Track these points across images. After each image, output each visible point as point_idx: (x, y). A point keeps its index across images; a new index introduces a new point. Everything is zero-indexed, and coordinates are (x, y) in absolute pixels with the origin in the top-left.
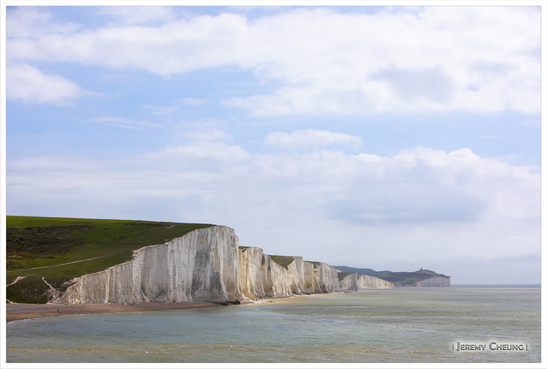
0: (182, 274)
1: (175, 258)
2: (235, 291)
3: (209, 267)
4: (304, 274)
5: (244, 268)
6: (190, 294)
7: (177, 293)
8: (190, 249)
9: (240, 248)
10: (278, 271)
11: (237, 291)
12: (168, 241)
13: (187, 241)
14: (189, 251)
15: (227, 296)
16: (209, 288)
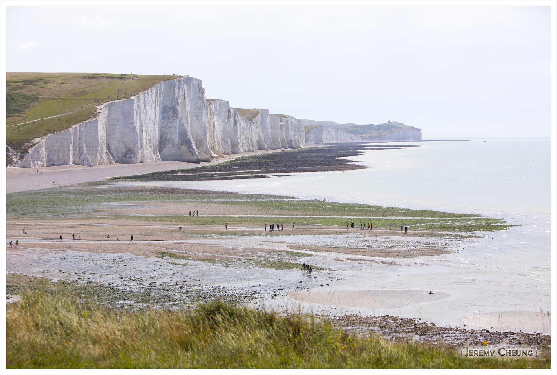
0: (150, 130)
1: (142, 113)
3: (177, 122)
4: (270, 128)
6: (158, 152)
7: (145, 151)
9: (207, 100)
10: (244, 126)
11: (207, 147)
12: (133, 96)
13: (153, 94)
15: (198, 154)
16: (178, 146)
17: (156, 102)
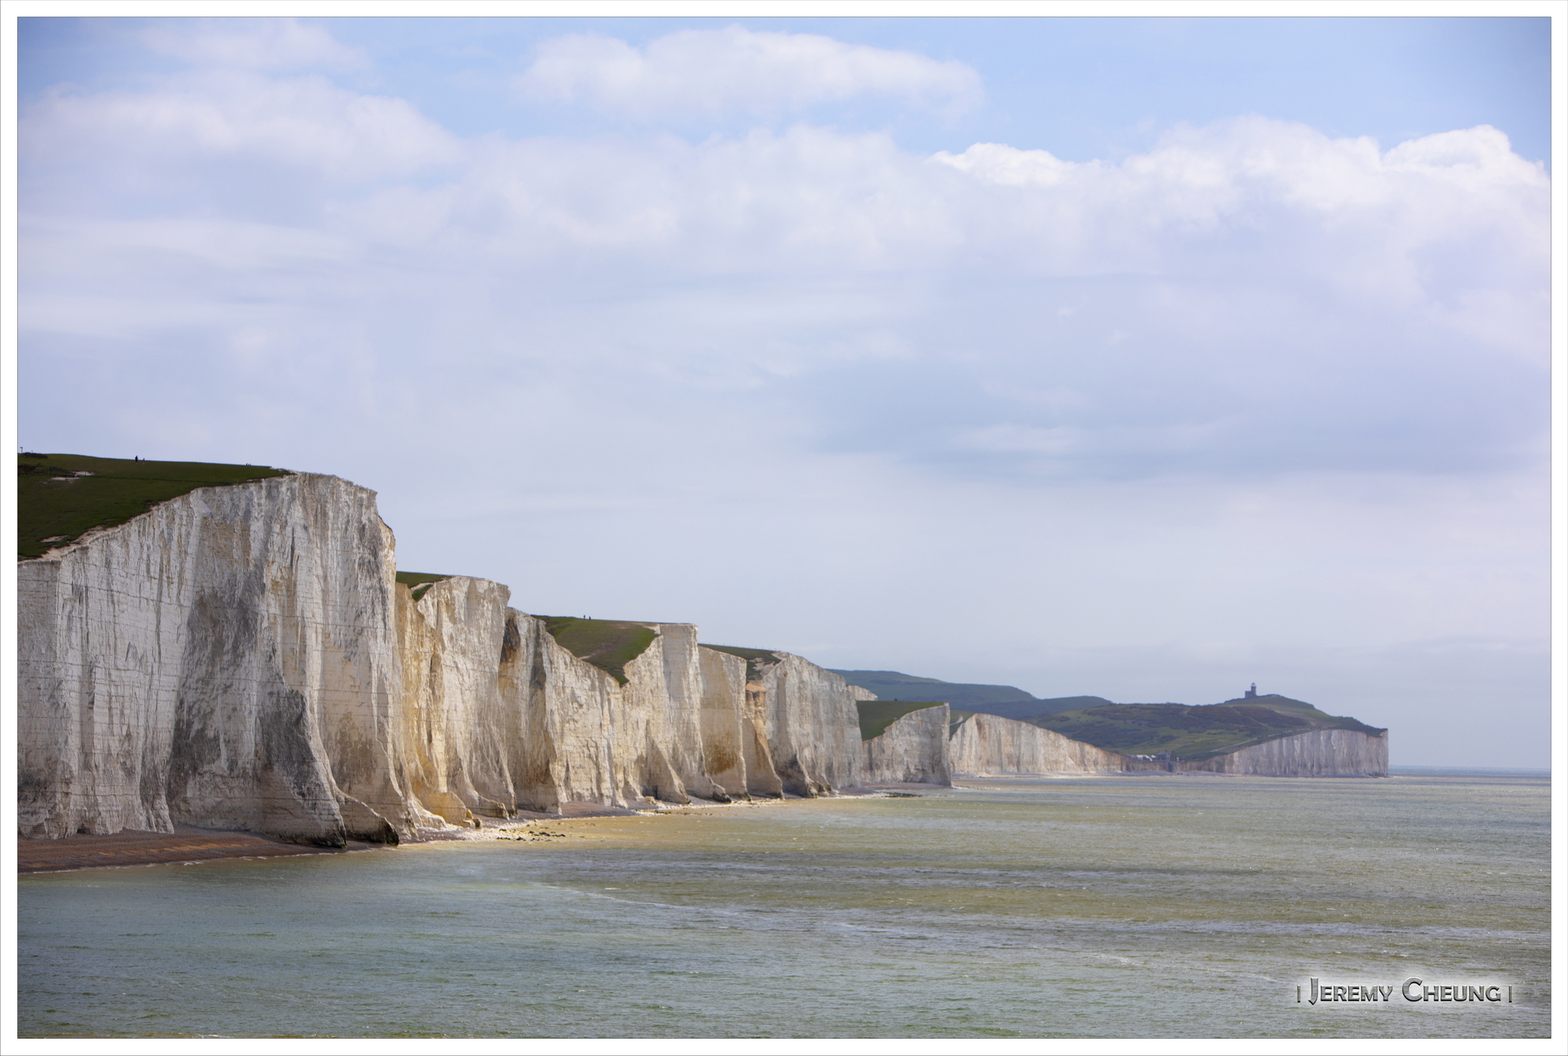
0: (127, 699)
1: (93, 625)
2: (377, 782)
3: (254, 665)
4: (699, 706)
5: (419, 674)
6: (163, 793)
7: (100, 789)
8: (165, 584)
9: (404, 578)
10: (578, 692)
11: (387, 781)
12: (58, 546)
13: (150, 542)
14: (160, 593)
15: (335, 806)
16: (254, 769)
17: (161, 579)
